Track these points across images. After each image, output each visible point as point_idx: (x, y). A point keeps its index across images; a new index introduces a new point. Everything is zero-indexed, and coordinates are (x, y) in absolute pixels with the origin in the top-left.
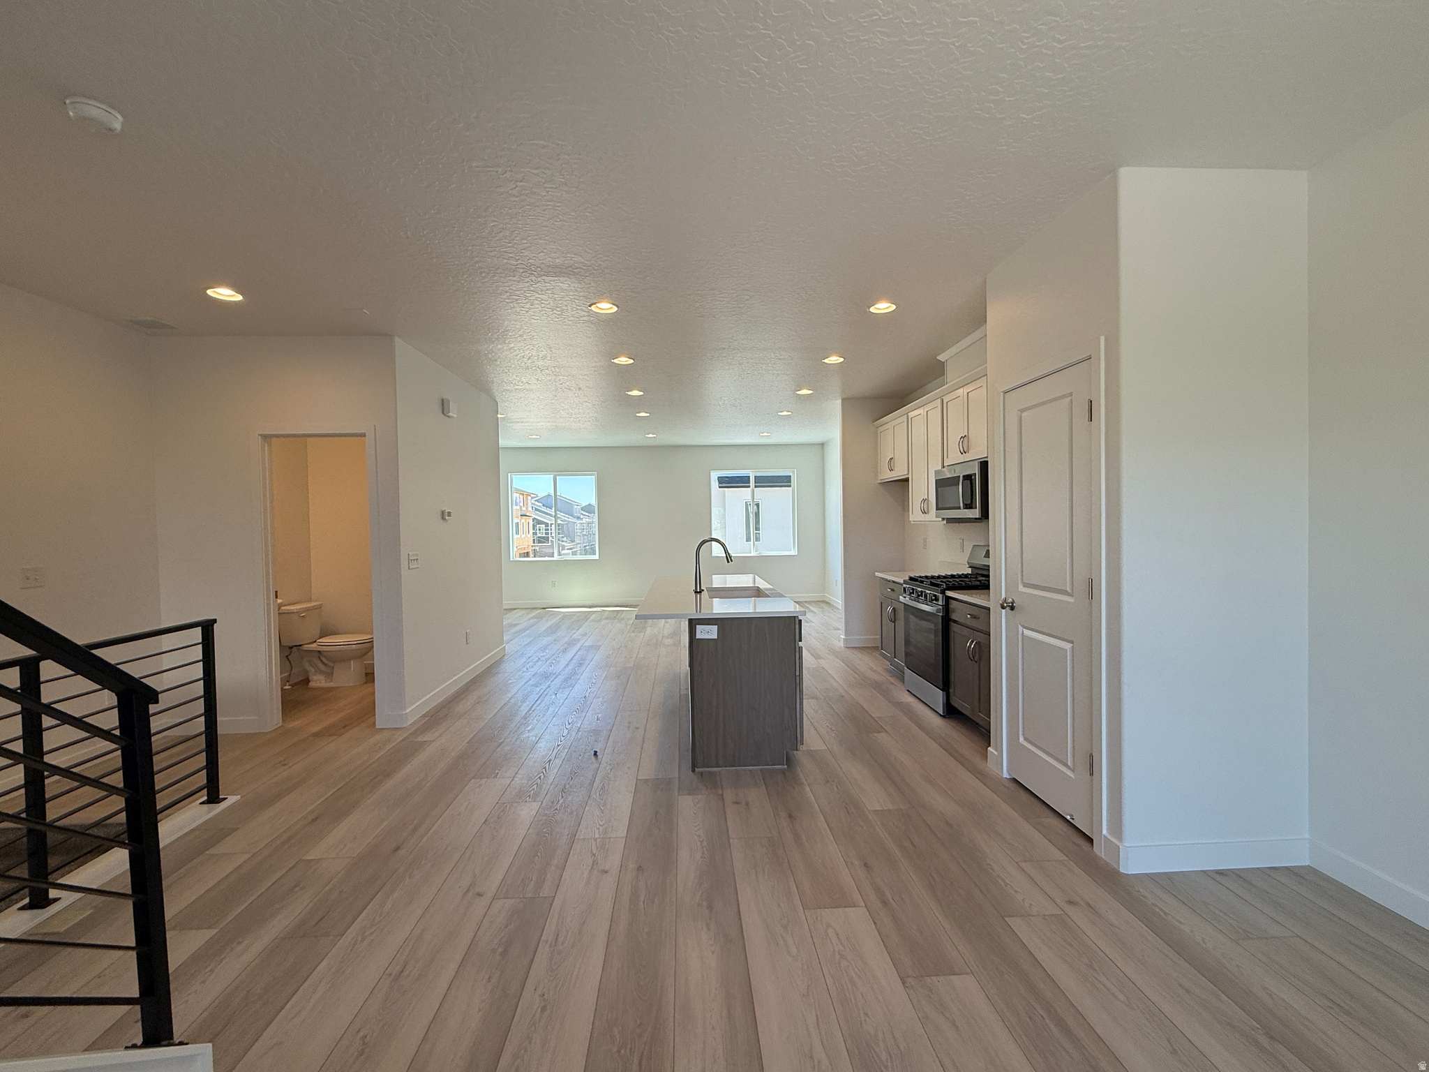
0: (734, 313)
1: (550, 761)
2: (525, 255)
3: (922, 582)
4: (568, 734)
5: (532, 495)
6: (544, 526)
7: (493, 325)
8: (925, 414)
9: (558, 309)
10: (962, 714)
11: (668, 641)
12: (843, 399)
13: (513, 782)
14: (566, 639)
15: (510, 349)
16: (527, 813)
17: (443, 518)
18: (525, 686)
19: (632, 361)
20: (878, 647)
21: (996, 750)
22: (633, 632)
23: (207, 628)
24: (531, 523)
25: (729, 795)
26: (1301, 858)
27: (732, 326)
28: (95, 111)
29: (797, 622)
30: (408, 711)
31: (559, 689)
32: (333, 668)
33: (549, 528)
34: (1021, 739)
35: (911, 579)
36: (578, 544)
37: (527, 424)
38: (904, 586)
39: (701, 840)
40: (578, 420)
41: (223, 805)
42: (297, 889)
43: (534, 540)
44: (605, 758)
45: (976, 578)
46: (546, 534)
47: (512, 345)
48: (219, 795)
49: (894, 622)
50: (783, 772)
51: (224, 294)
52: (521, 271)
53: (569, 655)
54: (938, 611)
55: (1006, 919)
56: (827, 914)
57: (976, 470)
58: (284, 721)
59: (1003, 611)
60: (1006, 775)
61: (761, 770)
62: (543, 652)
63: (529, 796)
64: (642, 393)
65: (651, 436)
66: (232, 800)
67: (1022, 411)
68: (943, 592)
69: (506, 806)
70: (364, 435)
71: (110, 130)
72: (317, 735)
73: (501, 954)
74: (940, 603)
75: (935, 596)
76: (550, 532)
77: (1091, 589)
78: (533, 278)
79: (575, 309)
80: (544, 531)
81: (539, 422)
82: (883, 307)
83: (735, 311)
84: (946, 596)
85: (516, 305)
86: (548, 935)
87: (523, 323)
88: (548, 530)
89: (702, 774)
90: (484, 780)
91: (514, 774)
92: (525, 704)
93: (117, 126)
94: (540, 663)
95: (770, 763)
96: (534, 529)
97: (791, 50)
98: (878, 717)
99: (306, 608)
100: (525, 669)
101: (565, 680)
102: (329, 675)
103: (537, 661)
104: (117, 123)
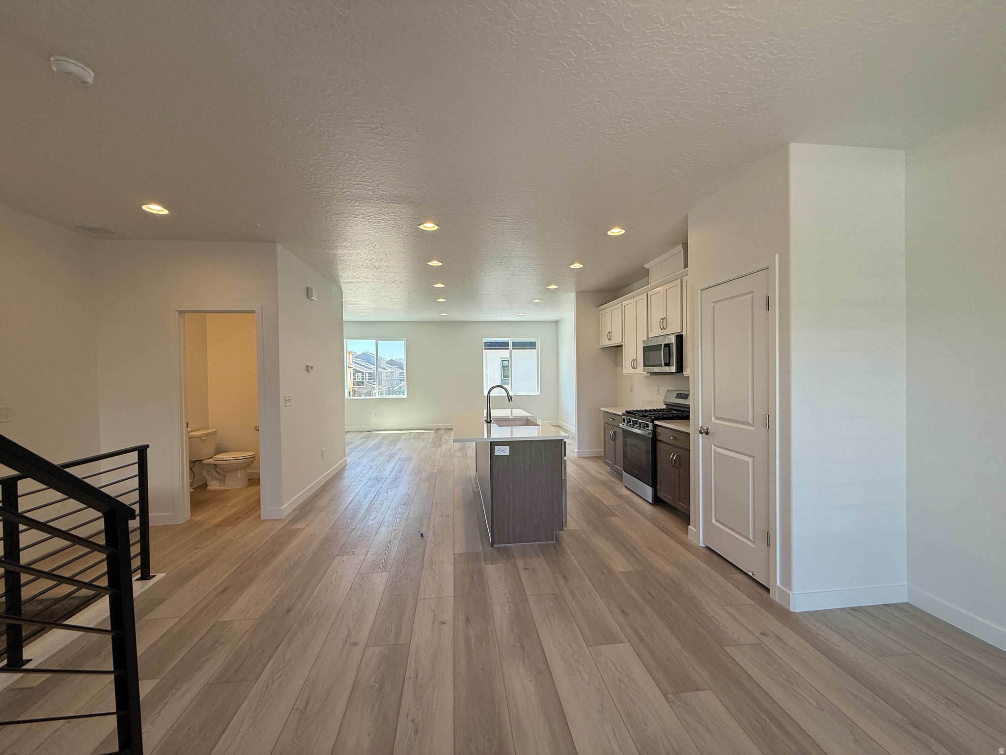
0: (517, 233)
1: (390, 542)
2: (380, 188)
3: (635, 414)
4: (400, 521)
5: (353, 353)
6: (361, 374)
7: (348, 236)
8: (635, 302)
9: (397, 227)
10: (665, 502)
11: (459, 454)
12: (577, 293)
13: (367, 558)
14: (388, 453)
15: (358, 254)
16: (380, 580)
17: (308, 371)
18: (364, 487)
19: (441, 264)
20: (602, 457)
21: (695, 528)
22: (433, 447)
23: (142, 451)
24: (352, 372)
25: (520, 563)
26: (902, 598)
27: (514, 241)
28: (74, 67)
29: (563, 443)
30: (284, 507)
31: (388, 489)
32: (225, 476)
33: (365, 375)
34: (714, 521)
35: (627, 412)
36: (384, 386)
37: (360, 306)
38: (623, 417)
39: (507, 597)
40: (396, 303)
41: (153, 581)
42: (217, 644)
43: (354, 383)
44: (430, 537)
45: (670, 411)
46: (362, 379)
47: (360, 251)
48: (150, 574)
49: (614, 441)
50: (554, 545)
51: (155, 209)
52: (376, 199)
53: (392, 464)
54: (649, 434)
55: (724, 647)
56: (603, 648)
57: (673, 340)
58: (192, 515)
59: (700, 435)
60: (702, 544)
61: (539, 545)
62: (373, 463)
63: (380, 568)
64: (444, 286)
65: (444, 314)
66: (159, 576)
67: (714, 302)
68: (652, 422)
69: (365, 576)
70: (254, 312)
71: (85, 83)
72: (218, 525)
73: (377, 690)
74: (650, 428)
75: (646, 424)
76: (365, 378)
77: (768, 422)
78: (383, 205)
79: (408, 227)
80: (361, 378)
81: (370, 304)
82: (616, 232)
83: (517, 231)
84: (654, 424)
85: (367, 223)
86: (410, 673)
87: (370, 235)
88: (363, 376)
89: (498, 548)
90: (345, 558)
91: (367, 551)
92: (366, 500)
93: (90, 80)
94: (372, 470)
95: (544, 540)
96: (354, 376)
97: (595, 50)
98: (610, 506)
99: (206, 434)
100: (362, 475)
101: (392, 482)
102: (223, 481)
103: (370, 469)
104: (90, 76)
